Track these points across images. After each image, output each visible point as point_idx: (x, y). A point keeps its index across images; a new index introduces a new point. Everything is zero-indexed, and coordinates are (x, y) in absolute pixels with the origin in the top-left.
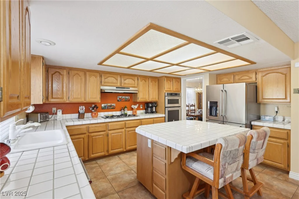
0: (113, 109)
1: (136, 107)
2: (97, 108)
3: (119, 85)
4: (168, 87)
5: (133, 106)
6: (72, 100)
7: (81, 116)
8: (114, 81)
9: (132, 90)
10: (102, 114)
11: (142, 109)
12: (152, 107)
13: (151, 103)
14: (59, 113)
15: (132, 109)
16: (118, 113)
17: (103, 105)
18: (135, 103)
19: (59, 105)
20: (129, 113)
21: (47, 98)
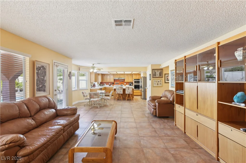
0: (119, 84)
1: (125, 84)
2: (114, 84)
3: (119, 77)
4: (135, 77)
5: (124, 83)
6: (108, 82)
7: (110, 85)
8: (118, 76)
9: (123, 78)
10: (115, 85)
11: (128, 85)
12: (131, 84)
13: (130, 82)
14: (105, 84)
15: (124, 84)
16: (120, 85)
17: (116, 83)
18: (125, 83)
19: (105, 83)
20: (124, 85)
21: (103, 81)
